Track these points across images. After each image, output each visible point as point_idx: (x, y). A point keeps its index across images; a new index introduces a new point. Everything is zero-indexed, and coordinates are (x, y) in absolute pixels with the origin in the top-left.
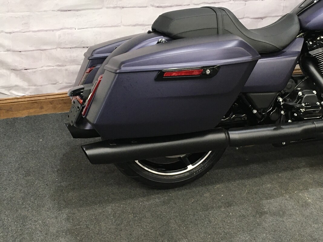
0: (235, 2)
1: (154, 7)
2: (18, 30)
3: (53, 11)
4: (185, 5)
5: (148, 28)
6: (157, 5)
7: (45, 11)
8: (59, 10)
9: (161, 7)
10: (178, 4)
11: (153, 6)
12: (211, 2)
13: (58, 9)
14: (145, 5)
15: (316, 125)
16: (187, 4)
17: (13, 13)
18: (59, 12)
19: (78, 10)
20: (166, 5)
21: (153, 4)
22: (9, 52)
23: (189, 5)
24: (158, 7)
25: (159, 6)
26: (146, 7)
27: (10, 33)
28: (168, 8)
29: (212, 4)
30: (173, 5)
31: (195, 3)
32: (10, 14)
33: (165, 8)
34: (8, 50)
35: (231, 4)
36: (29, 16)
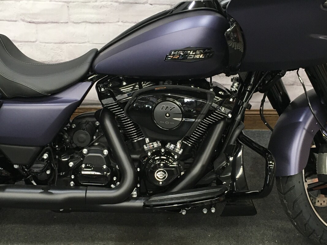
0: (125, 23)
1: (25, 22)
4: (62, 23)
5: (21, 45)
6: (29, 20)
9: (33, 22)
10: (54, 21)
11: (23, 21)
12: (94, 22)
14: (15, 19)
16: (65, 21)
20: (39, 20)
21: (23, 19)
23: (67, 22)
24: (30, 22)
25: (32, 21)
26: (16, 21)
28: (42, 24)
29: (96, 24)
30: (48, 21)
31: (75, 22)
33: (39, 24)
35: (119, 25)
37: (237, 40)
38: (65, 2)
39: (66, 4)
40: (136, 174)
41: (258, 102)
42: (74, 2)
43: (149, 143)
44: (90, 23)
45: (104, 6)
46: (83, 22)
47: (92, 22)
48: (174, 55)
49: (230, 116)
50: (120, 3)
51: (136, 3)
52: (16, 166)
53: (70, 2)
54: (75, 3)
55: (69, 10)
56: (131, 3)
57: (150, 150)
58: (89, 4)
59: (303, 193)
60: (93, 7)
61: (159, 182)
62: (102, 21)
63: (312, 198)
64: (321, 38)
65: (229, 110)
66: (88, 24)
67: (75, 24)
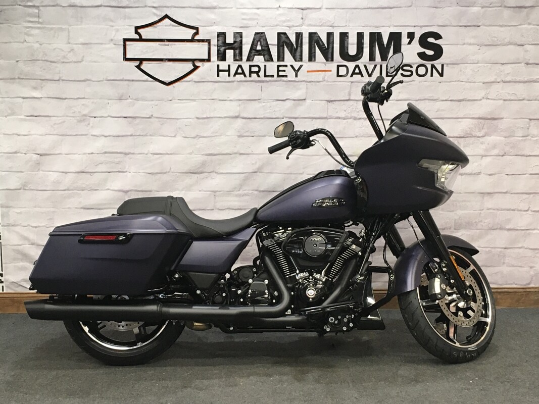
2: (43, 225)
3: (76, 208)
7: (69, 208)
8: (82, 208)
12: (236, 208)
13: (81, 206)
15: (255, 310)
17: (39, 209)
18: (82, 210)
19: (100, 209)
22: (34, 246)
23: (213, 209)
27: (36, 227)
31: (220, 208)
32: (37, 209)
34: (33, 244)
36: (54, 212)
37: (363, 191)
38: (212, 191)
39: (213, 193)
40: (291, 297)
41: (386, 282)
42: (220, 191)
43: (299, 273)
44: (233, 209)
45: (246, 195)
46: (228, 209)
47: (234, 208)
48: (318, 203)
49: (360, 254)
50: (260, 191)
51: (274, 191)
52: (198, 292)
53: (217, 191)
54: (222, 192)
55: (215, 199)
56: (270, 191)
57: (301, 279)
58: (233, 192)
59: (419, 308)
60: (237, 196)
61: (310, 298)
62: (243, 208)
63: (425, 309)
64: (419, 188)
65: (360, 249)
66: (231, 211)
67: (219, 211)
